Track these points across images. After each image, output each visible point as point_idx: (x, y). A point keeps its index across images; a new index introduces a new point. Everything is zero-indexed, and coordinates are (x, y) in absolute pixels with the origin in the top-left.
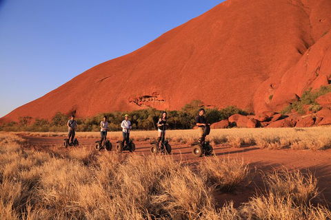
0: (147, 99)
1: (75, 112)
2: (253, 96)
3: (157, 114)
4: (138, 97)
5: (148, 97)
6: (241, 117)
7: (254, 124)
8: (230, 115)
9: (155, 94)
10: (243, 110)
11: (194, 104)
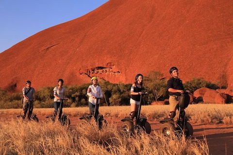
0: (100, 71)
1: (15, 85)
2: (226, 65)
3: (109, 87)
4: (90, 68)
5: (101, 68)
6: (208, 91)
7: (224, 100)
8: (196, 88)
9: (110, 65)
10: (213, 83)
11: (152, 77)
